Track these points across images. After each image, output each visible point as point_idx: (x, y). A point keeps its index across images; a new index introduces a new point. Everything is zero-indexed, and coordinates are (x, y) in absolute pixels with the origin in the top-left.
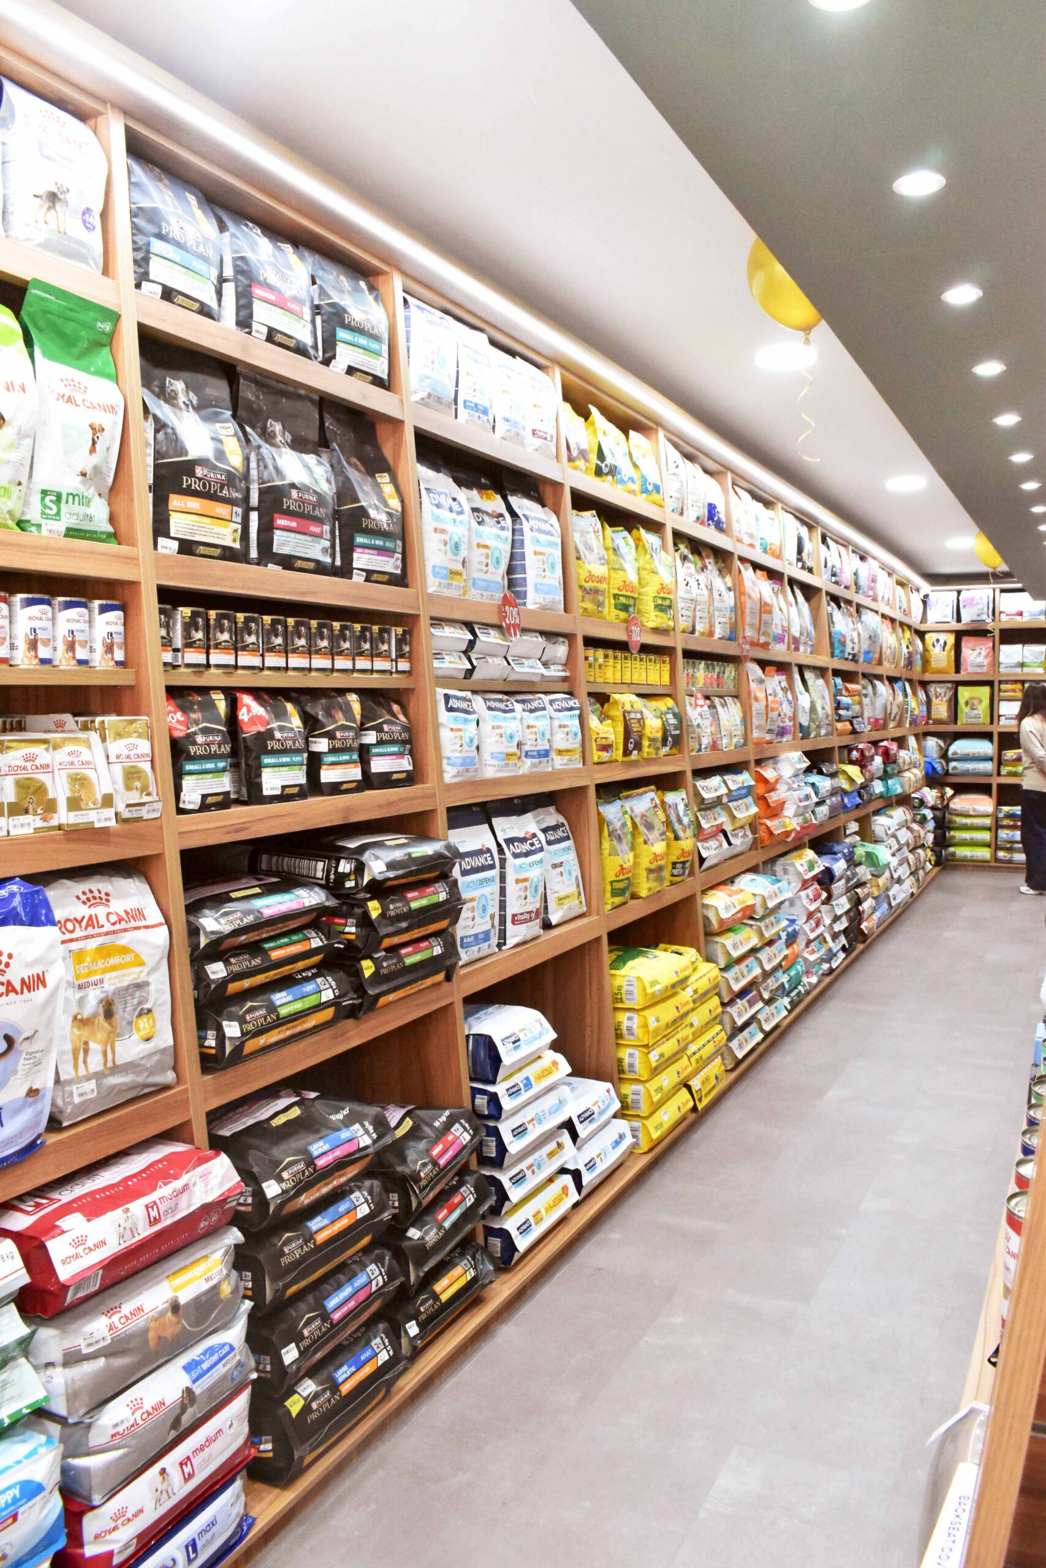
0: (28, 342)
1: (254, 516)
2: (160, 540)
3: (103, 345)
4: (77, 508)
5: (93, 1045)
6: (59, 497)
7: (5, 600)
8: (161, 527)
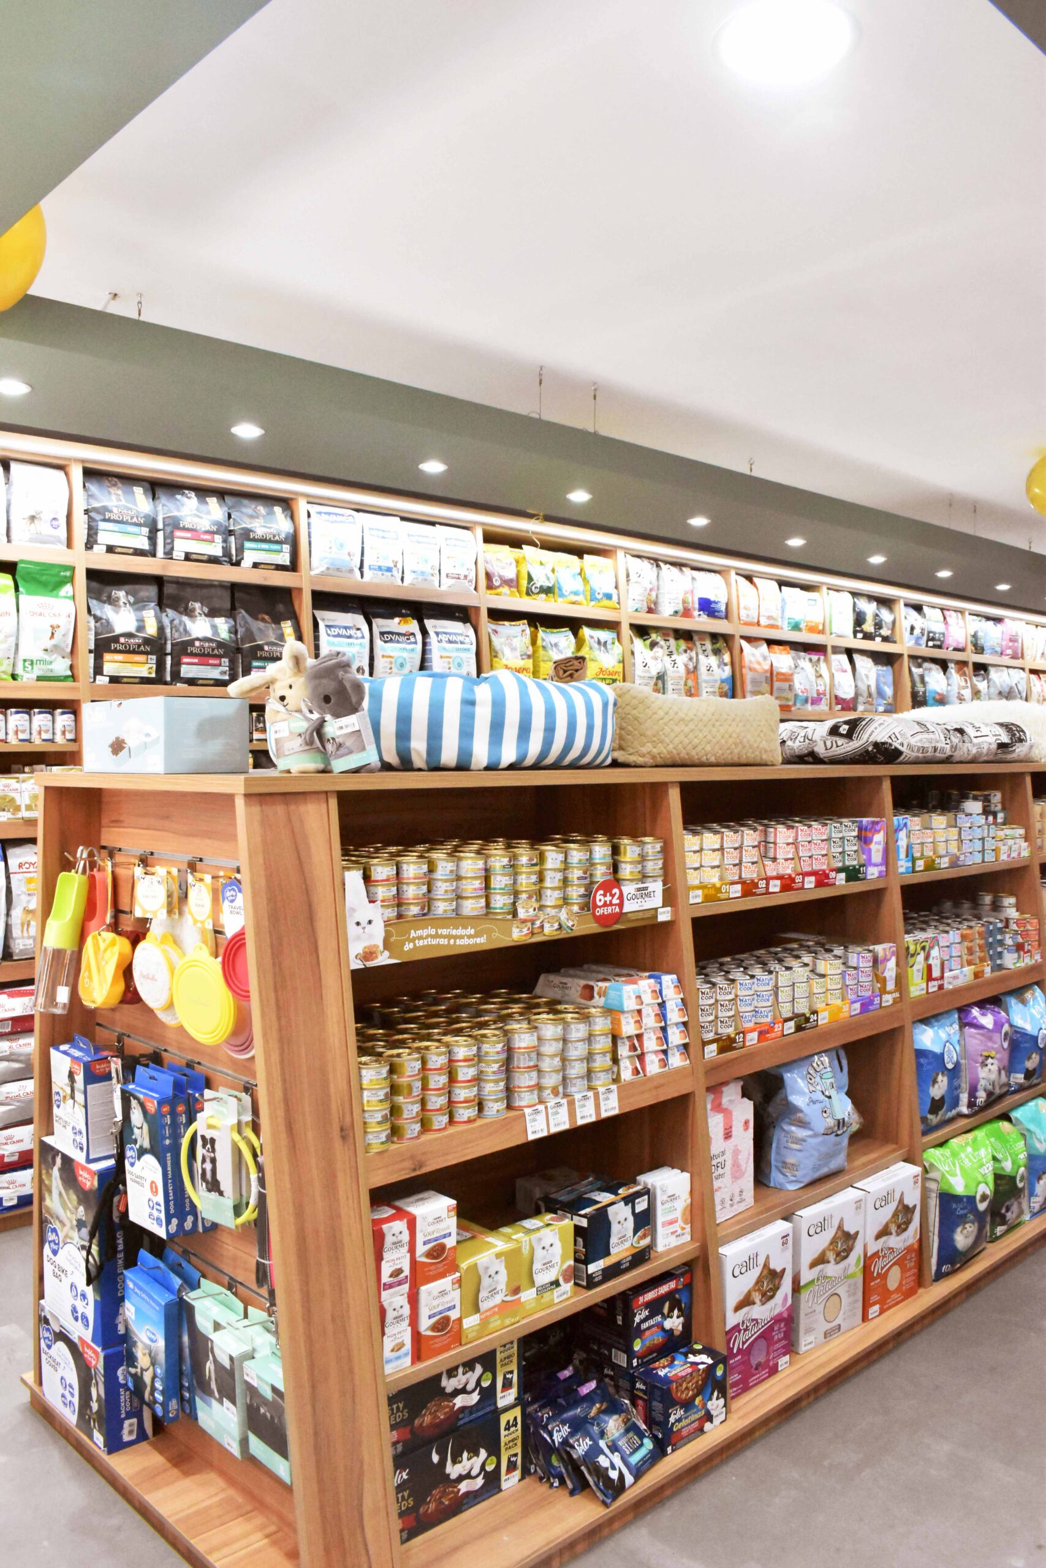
0: (17, 589)
1: (169, 659)
2: (98, 677)
3: (66, 583)
4: (42, 666)
5: (33, 923)
6: (32, 661)
7: (2, 713)
8: (98, 670)
